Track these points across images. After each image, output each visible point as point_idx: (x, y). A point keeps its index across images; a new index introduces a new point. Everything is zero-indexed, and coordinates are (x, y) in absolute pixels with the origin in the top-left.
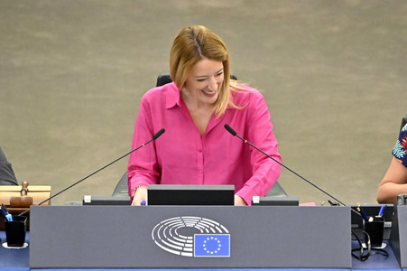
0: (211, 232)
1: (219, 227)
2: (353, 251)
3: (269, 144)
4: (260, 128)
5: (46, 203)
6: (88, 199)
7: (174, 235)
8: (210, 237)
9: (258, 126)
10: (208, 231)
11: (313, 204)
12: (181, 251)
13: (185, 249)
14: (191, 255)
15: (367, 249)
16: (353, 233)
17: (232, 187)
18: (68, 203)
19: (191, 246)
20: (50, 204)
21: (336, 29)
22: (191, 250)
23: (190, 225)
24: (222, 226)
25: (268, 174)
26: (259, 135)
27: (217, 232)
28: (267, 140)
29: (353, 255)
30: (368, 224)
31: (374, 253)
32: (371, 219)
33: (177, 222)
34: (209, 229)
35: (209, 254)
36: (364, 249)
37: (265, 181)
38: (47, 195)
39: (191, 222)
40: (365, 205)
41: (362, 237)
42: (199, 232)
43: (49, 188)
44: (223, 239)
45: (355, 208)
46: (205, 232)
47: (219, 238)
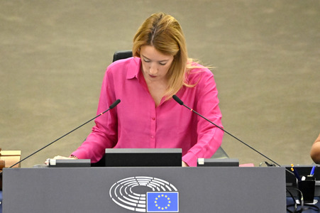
0: (161, 190)
1: (169, 186)
2: (287, 206)
3: (214, 116)
4: (207, 102)
5: (17, 166)
6: (53, 162)
7: (129, 193)
8: (160, 194)
9: (206, 100)
10: (159, 190)
11: (251, 165)
12: (135, 207)
13: (139, 206)
14: (144, 210)
15: (300, 205)
16: (287, 191)
17: (180, 151)
18: (36, 166)
19: (144, 202)
20: (20, 166)
21: (270, 11)
22: (144, 206)
23: (143, 184)
24: (171, 185)
25: (210, 143)
26: (206, 108)
27: (167, 190)
28: (212, 113)
29: (287, 210)
30: (301, 182)
31: (306, 208)
32: (304, 179)
33: (132, 182)
34: (160, 188)
35: (161, 210)
36: (298, 205)
37: (207, 149)
38: (18, 159)
39: (144, 181)
40: (298, 165)
41: (295, 194)
42: (151, 190)
43: (19, 152)
44: (173, 197)
45: (289, 168)
46: (156, 190)
47: (169, 195)
